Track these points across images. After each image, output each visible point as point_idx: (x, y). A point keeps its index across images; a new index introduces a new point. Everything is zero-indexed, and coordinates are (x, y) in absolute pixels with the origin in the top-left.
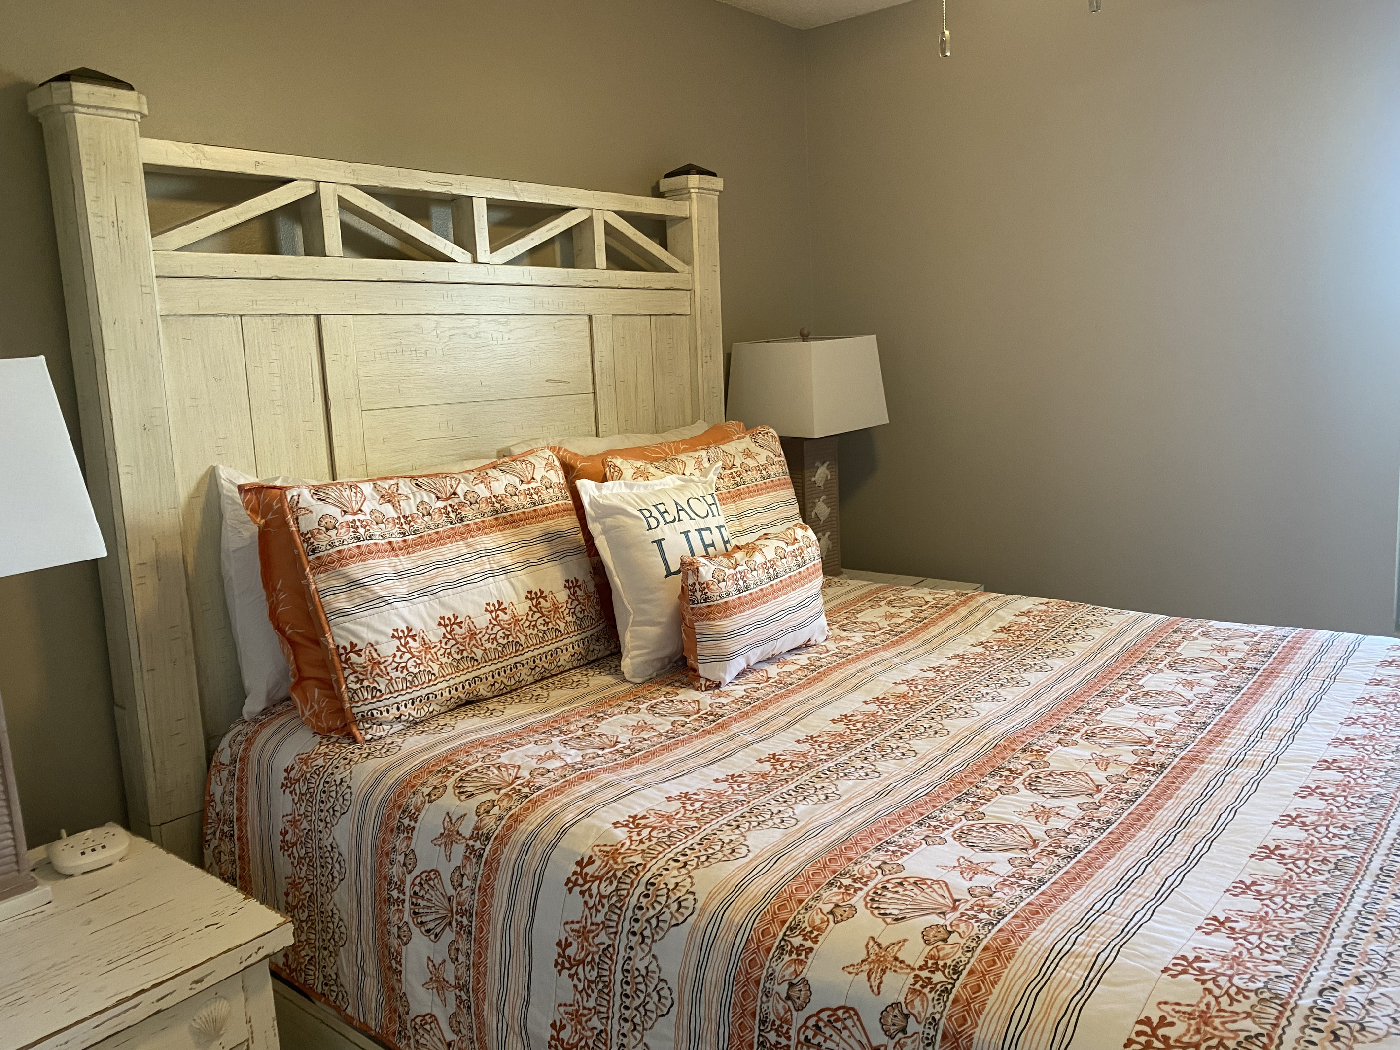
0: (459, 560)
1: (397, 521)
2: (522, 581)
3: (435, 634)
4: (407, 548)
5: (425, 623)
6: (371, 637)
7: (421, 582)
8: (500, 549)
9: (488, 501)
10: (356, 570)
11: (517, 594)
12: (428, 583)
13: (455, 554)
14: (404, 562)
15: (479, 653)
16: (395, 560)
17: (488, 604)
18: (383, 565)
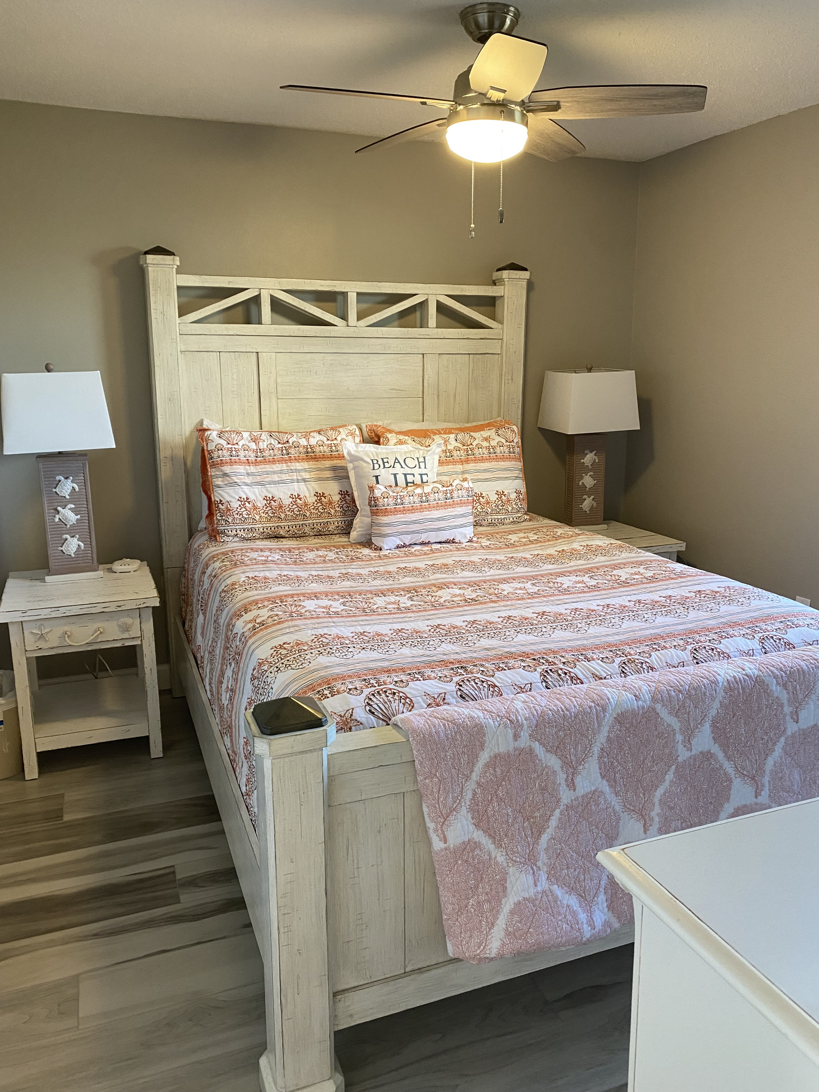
0: (281, 472)
1: (255, 451)
2: (313, 487)
3: (261, 503)
4: (256, 463)
5: (257, 497)
6: (229, 499)
7: (259, 479)
8: (305, 470)
9: (305, 447)
10: (227, 469)
11: (310, 493)
12: (262, 480)
13: (280, 469)
14: (252, 469)
15: (283, 516)
16: (248, 467)
17: (292, 495)
18: (241, 469)
